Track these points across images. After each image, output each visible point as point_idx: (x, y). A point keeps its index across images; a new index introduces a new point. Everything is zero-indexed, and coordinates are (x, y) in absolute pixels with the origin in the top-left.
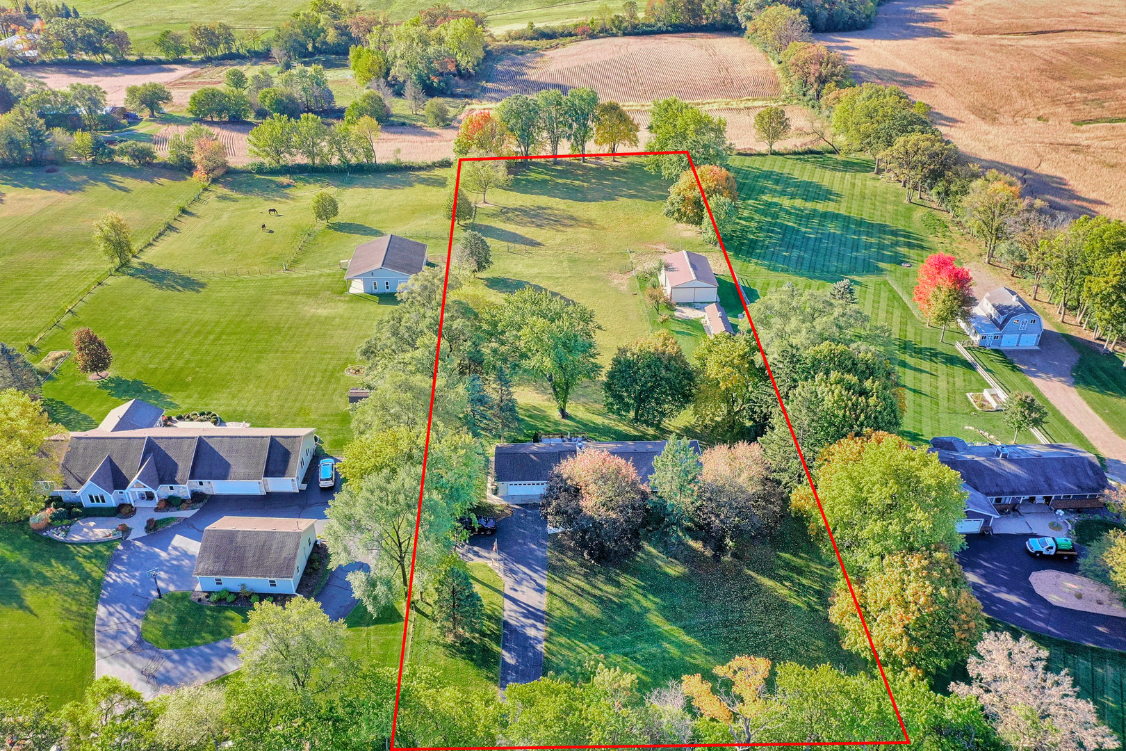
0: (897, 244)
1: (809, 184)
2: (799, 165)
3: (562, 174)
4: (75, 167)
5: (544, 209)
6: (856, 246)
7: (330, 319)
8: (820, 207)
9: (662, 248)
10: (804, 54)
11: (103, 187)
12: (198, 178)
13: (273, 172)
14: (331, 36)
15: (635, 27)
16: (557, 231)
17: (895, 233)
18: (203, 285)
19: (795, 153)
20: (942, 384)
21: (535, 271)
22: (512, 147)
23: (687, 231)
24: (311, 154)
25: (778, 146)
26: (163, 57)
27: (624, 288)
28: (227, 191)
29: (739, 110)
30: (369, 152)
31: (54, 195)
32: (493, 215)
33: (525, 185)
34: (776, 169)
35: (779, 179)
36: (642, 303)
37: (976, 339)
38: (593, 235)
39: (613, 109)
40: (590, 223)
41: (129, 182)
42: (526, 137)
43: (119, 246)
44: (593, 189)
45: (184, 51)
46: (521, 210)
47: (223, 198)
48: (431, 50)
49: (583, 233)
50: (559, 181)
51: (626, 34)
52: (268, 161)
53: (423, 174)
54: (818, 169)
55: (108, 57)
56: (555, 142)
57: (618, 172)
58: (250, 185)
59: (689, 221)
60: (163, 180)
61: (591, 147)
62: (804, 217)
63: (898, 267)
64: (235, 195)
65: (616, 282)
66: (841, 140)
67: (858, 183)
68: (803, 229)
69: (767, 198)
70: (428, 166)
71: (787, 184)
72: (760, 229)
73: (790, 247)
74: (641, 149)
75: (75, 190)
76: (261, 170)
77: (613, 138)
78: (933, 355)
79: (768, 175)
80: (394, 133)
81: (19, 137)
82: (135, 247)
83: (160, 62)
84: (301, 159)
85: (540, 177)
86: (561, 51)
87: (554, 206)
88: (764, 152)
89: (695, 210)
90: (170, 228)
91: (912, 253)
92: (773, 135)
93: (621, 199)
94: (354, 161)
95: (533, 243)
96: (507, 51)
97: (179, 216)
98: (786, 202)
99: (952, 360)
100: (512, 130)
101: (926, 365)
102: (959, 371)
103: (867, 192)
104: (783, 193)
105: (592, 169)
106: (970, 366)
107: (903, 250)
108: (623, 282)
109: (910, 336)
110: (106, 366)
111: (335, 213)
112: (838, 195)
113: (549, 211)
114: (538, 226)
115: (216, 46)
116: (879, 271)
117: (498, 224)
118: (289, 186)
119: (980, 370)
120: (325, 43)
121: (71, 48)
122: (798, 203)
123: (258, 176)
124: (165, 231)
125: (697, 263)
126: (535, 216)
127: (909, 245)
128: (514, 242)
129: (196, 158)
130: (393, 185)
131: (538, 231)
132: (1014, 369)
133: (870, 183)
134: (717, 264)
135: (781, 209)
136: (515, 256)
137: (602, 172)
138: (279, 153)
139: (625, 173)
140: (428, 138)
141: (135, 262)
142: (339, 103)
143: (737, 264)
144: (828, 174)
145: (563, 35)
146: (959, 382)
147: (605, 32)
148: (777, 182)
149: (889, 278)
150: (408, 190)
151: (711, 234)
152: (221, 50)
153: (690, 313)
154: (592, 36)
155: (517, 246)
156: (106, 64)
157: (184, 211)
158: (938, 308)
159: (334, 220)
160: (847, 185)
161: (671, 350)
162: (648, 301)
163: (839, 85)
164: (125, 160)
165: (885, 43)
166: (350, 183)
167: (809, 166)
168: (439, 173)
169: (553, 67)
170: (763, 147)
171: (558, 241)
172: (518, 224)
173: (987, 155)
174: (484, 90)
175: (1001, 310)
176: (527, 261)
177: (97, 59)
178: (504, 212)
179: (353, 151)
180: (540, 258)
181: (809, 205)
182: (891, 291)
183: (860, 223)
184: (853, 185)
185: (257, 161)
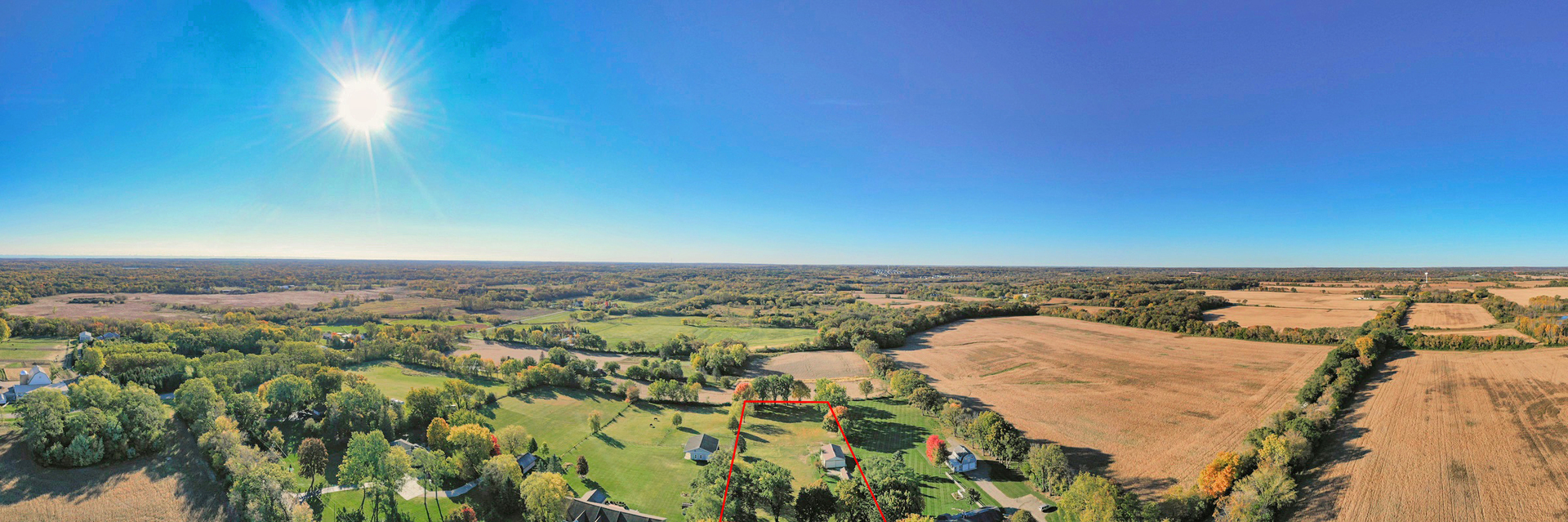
0: (919, 433)
1: (883, 411)
2: (878, 404)
3: (778, 411)
4: (583, 390)
5: (770, 426)
6: (904, 436)
7: (675, 469)
8: (888, 421)
9: (821, 443)
10: (877, 358)
11: (591, 399)
12: (627, 401)
13: (656, 402)
14: (684, 348)
15: (809, 348)
16: (776, 436)
17: (918, 429)
18: (624, 447)
19: (876, 399)
20: (942, 491)
21: (765, 454)
22: (757, 397)
23: (832, 435)
24: (672, 396)
25: (869, 396)
26: (617, 351)
27: (805, 462)
28: (637, 408)
29: (853, 382)
30: (696, 398)
31: (573, 399)
32: (748, 428)
33: (762, 415)
34: (869, 406)
35: (870, 410)
36: (813, 469)
37: (953, 469)
38: (791, 438)
39: (799, 383)
40: (790, 432)
41: (600, 399)
42: (763, 395)
43: (596, 425)
44: (792, 417)
45: (625, 349)
46: (760, 427)
47: (635, 411)
48: (724, 356)
49: (787, 437)
50: (777, 414)
51: (806, 350)
52: (654, 397)
53: (718, 408)
54: (886, 405)
55: (598, 349)
56: (775, 397)
57: (802, 409)
58: (647, 407)
59: (832, 431)
60: (613, 400)
61: (790, 398)
62: (881, 426)
63: (920, 444)
64: (640, 410)
65: (801, 459)
66: (895, 392)
67: (903, 409)
68: (882, 431)
69: (866, 419)
70: (721, 405)
71: (874, 412)
72: (863, 432)
73: (876, 439)
74: (812, 399)
75: (581, 399)
76: (651, 401)
77: (800, 394)
78: (937, 480)
79: (866, 409)
81: (566, 376)
82: (601, 426)
83: (616, 353)
84: (668, 398)
85: (768, 412)
86: (778, 357)
87: (774, 425)
88: (863, 399)
89: (834, 426)
90: (614, 420)
91: (926, 437)
92: (868, 392)
93: (803, 422)
94: (689, 401)
95: (765, 441)
96: (755, 357)
97: (618, 416)
98: (874, 420)
99: (945, 480)
100: (757, 391)
101: (934, 485)
102: (948, 484)
103: (905, 413)
104: (872, 416)
105: (791, 408)
106: (952, 482)
107: (922, 436)
108: (805, 459)
109: (928, 473)
110: (585, 474)
111: (680, 422)
112: (895, 416)
113: (772, 427)
114: (767, 434)
115: (638, 348)
116: (914, 446)
117: (749, 432)
118: (662, 409)
119: (956, 482)
120: (681, 350)
121: (585, 344)
122: (879, 420)
123: (650, 404)
124: (612, 421)
125: (836, 449)
126: (766, 429)
127: (924, 434)
128: (757, 440)
129: (627, 393)
130: (705, 412)
131: (767, 436)
132: (968, 479)
133: (908, 409)
134: (845, 450)
135: (872, 423)
136: (757, 447)
137: (795, 410)
138: (659, 395)
139: (805, 410)
141: (599, 432)
142: (685, 375)
143: (854, 449)
144: (890, 407)
145: (779, 351)
146: (948, 489)
147: (797, 350)
148: (870, 412)
149: (917, 448)
150: (711, 415)
151: (842, 437)
152: (640, 351)
153: (833, 473)
154: (791, 351)
155: (758, 442)
156: (596, 351)
157: (620, 414)
158: (936, 458)
159: (679, 426)
160: (897, 411)
161: (824, 488)
162: (815, 467)
163: (892, 370)
164: (601, 390)
165: (910, 352)
166: (687, 410)
168: (725, 408)
169: (775, 364)
170: (864, 397)
171: (776, 441)
172: (758, 432)
173: (951, 393)
174: (746, 373)
175: (959, 455)
176: (762, 450)
177: (594, 349)
178: (753, 427)
179: (690, 397)
180: (767, 448)
181: (884, 420)
182: (919, 454)
183: (904, 426)
184: (900, 410)
185: (650, 397)
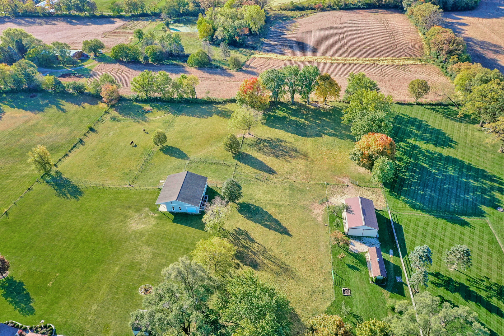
0: (493, 188)
1: (438, 131)
2: (433, 114)
3: (295, 113)
4: (45, 94)
5: (281, 141)
6: (467, 189)
7: (142, 235)
8: (445, 152)
9: (346, 181)
11: (54, 109)
12: (102, 106)
13: (144, 101)
14: (191, 7)
16: (287, 161)
17: (491, 178)
19: (431, 105)
21: (268, 198)
25: (420, 100)
27: (320, 219)
28: (117, 114)
29: (399, 66)
30: (193, 92)
32: (252, 146)
33: (274, 120)
34: (419, 118)
35: (420, 125)
38: (307, 166)
40: (305, 156)
41: (69, 106)
42: (276, 91)
44: (311, 127)
45: (122, 11)
46: (268, 142)
47: (113, 119)
48: (237, 23)
49: (300, 164)
50: (293, 118)
51: (341, 9)
52: (142, 95)
53: (220, 107)
54: (444, 119)
55: (87, 14)
56: (293, 93)
57: (327, 113)
58: (130, 109)
60: (86, 105)
61: (313, 97)
62: (434, 159)
63: (495, 211)
64: (120, 117)
65: (316, 211)
66: (459, 97)
67: (469, 132)
68: (434, 171)
69: (412, 141)
70: (224, 101)
71: (425, 131)
72: (407, 168)
73: (426, 186)
74: (341, 99)
76: (137, 100)
79: (413, 121)
80: (210, 73)
84: (156, 95)
86: (306, 19)
87: (288, 140)
88: (413, 103)
89: (369, 162)
90: (81, 142)
92: (419, 95)
93: (326, 137)
94: (185, 96)
95: (271, 172)
96: (278, 18)
97: (88, 132)
98: (423, 146)
103: (475, 141)
104: (422, 138)
105: (311, 110)
107: (497, 195)
108: (320, 212)
111: (165, 140)
112: (456, 143)
113: (283, 144)
114: (277, 156)
115: (137, 10)
116: (481, 214)
117: (253, 153)
118: (149, 111)
120: (188, 10)
121: (69, 9)
122: (431, 147)
123: (135, 103)
124: (77, 143)
126: (275, 147)
127: (500, 190)
128: (260, 169)
130: (201, 115)
131: (276, 161)
133: (477, 134)
134: (379, 200)
135: (420, 152)
136: (259, 182)
137: (318, 113)
138: (147, 89)
139: (331, 114)
140: (228, 78)
142: (186, 52)
144: (451, 123)
145: (308, 9)
147: (330, 8)
148: (419, 127)
149: (488, 220)
150: (209, 119)
151: (378, 177)
152: (139, 12)
153: (359, 247)
154: (323, 10)
155: (262, 173)
156: (86, 17)
157: (91, 129)
159: (164, 145)
160: (462, 135)
164: (70, 90)
165: (485, 20)
167: (439, 116)
168: (229, 106)
170: (412, 100)
171: (286, 170)
172: (265, 153)
174: (263, 44)
176: (266, 188)
177: (82, 14)
178: (258, 143)
179: (184, 92)
180: (273, 185)
181: (438, 150)
182: (491, 234)
183: (470, 168)
184: (466, 134)
185: (135, 94)
